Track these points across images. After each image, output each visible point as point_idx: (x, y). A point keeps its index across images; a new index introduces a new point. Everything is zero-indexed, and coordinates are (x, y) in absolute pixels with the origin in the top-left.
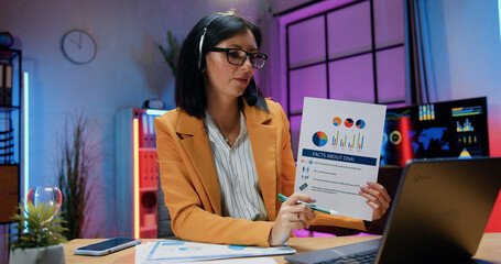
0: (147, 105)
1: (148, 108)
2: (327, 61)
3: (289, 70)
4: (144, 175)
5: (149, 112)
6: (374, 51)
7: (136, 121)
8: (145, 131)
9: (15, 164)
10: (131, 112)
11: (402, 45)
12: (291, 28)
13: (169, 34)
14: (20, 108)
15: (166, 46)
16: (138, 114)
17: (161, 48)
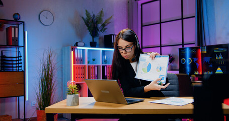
0: (77, 45)
1: (77, 46)
2: (160, 23)
3: (142, 26)
4: (76, 76)
5: (78, 48)
6: (182, 19)
7: (72, 52)
8: (76, 56)
9: (23, 71)
10: (70, 47)
11: (194, 17)
12: (143, 5)
13: (86, 11)
14: (24, 46)
15: (85, 17)
16: (73, 49)
17: (83, 18)
